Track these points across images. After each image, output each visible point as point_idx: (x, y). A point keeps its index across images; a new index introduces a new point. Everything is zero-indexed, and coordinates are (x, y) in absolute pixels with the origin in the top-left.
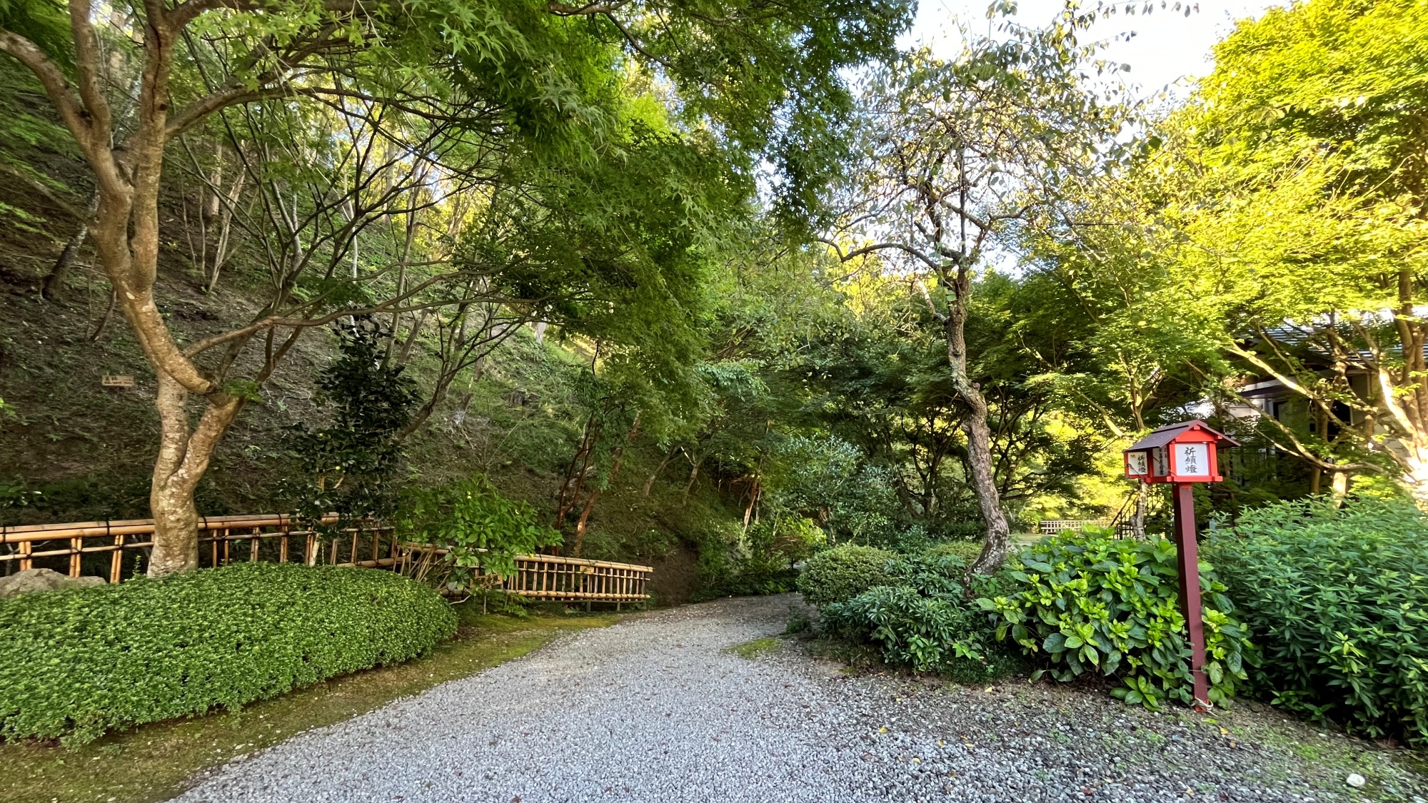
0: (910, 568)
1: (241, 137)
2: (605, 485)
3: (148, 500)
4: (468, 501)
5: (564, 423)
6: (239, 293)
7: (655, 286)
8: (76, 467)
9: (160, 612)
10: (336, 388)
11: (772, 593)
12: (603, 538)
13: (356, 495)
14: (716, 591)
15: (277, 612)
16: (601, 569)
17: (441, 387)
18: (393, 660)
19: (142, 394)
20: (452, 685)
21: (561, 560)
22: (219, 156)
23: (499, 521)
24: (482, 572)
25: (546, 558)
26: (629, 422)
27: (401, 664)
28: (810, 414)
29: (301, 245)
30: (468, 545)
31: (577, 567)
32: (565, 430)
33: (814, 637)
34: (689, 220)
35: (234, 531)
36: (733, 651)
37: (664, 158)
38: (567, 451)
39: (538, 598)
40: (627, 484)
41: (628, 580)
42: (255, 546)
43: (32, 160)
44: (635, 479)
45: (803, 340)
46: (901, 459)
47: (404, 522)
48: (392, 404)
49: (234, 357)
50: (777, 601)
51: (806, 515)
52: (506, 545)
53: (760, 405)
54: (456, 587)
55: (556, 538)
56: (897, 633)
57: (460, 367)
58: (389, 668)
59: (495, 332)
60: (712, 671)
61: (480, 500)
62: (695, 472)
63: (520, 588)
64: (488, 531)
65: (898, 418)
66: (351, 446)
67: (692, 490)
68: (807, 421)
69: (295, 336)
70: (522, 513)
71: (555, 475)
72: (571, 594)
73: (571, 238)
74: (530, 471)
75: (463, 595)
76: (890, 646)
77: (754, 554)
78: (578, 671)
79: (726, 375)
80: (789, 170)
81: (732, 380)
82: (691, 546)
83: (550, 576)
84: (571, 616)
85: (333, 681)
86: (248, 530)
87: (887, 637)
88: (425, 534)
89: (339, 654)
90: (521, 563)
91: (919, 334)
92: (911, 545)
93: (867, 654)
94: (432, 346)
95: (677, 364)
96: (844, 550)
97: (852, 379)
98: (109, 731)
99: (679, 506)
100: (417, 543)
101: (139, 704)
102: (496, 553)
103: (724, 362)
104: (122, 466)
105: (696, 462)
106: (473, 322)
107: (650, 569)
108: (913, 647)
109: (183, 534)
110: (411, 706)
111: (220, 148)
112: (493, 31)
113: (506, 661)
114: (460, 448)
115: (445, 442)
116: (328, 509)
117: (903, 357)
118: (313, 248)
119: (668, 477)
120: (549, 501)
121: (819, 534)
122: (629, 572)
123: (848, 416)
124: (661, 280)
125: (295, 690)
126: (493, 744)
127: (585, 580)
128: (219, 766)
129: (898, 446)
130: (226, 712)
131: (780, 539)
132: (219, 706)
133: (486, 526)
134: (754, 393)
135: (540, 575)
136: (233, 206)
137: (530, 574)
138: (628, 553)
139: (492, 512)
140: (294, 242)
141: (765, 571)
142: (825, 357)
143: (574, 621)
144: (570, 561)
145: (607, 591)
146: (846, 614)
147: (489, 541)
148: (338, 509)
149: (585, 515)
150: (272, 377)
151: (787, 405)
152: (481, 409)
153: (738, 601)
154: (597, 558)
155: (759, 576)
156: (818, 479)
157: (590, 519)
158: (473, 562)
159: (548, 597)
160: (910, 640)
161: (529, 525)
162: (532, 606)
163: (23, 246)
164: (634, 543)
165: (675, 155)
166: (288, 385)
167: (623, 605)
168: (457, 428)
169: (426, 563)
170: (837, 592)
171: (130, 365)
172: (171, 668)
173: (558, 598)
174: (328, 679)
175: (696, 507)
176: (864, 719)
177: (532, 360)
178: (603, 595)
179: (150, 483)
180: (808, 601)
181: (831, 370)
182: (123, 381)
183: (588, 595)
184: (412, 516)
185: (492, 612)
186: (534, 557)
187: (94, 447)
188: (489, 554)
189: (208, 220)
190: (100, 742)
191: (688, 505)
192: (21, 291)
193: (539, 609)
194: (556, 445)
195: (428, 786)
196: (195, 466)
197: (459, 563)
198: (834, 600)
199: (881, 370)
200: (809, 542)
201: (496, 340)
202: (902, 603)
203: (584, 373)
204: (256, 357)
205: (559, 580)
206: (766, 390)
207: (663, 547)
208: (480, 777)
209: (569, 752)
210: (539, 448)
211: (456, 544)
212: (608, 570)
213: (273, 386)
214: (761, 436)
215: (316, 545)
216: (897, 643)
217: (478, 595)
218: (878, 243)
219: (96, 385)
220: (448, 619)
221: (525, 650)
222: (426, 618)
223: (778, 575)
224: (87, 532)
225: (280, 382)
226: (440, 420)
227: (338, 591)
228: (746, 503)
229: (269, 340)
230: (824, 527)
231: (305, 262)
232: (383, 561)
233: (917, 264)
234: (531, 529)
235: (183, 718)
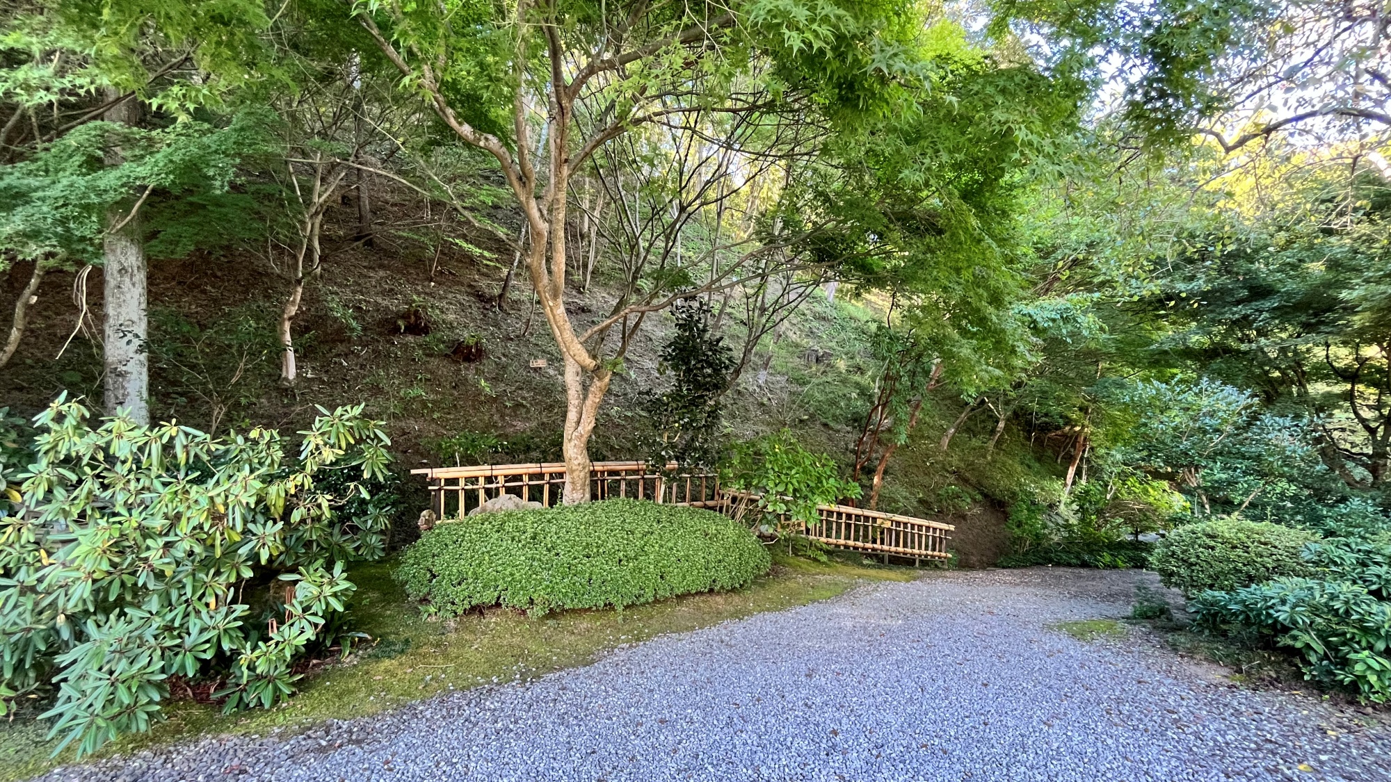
0: (1350, 558)
1: (601, 166)
2: (902, 439)
3: (561, 450)
4: (776, 454)
5: (857, 378)
6: (602, 289)
7: (966, 230)
8: (520, 425)
9: (574, 531)
10: (673, 359)
11: (1107, 567)
12: (900, 492)
13: (689, 447)
14: (1031, 557)
15: (642, 538)
16: (898, 523)
17: (747, 351)
18: (722, 587)
19: (552, 372)
20: (768, 616)
21: (858, 511)
22: (587, 187)
23: (804, 472)
24: (788, 518)
25: (844, 509)
26: (926, 373)
27: (728, 591)
28: (1166, 352)
29: (643, 244)
30: (777, 492)
31: (874, 519)
32: (857, 384)
33: (1179, 628)
34: (1022, 153)
35: (611, 473)
36: (1060, 628)
37: (990, 90)
38: (860, 405)
39: (838, 546)
40: (922, 437)
41: (927, 537)
42: (623, 486)
43: (489, 216)
44: (931, 433)
45: (1159, 262)
46: (1325, 405)
47: (726, 471)
48: (715, 370)
49: (603, 339)
50: (1114, 577)
51: (1157, 475)
52: (810, 495)
53: (1093, 345)
54: (767, 529)
55: (855, 491)
56: (1327, 644)
57: (762, 332)
58: (719, 593)
59: (792, 296)
60: (1035, 646)
61: (786, 453)
62: (1001, 425)
63: (821, 535)
64: (794, 481)
65: (1316, 350)
66: (685, 407)
67: (999, 443)
68: (1160, 361)
69: (640, 319)
70: (823, 466)
71: (849, 429)
72: (869, 545)
73: (866, 194)
74: (825, 425)
75: (772, 537)
76: (1313, 659)
77: (1082, 520)
78: (882, 622)
79: (1046, 314)
80: (1156, 58)
81: (1054, 320)
82: (998, 505)
83: (848, 526)
84: (869, 566)
85: (681, 597)
86: (617, 473)
87: (1308, 646)
88: (742, 481)
89: (684, 577)
90: (821, 512)
91: (1365, 228)
92: (1349, 525)
93: (1269, 662)
94: (738, 315)
95: (991, 309)
96: (1228, 525)
97: (1238, 303)
98: (551, 610)
99: (982, 461)
100: (734, 489)
101: (565, 595)
102: (801, 502)
103: (1044, 301)
104: (543, 424)
105: (1002, 414)
106: (773, 289)
107: (952, 528)
108: (1359, 668)
109: (582, 474)
110: (738, 629)
111: (587, 179)
112: (825, 19)
113: (813, 601)
114: (763, 404)
115: (751, 400)
116: (670, 458)
117: (1334, 265)
118: (651, 245)
119: (968, 430)
120: (844, 454)
121: (1178, 501)
122: (928, 528)
123: (1228, 350)
124: (974, 222)
125: (656, 601)
126: (809, 676)
127: (882, 533)
128: (613, 648)
129: (1318, 388)
130: (613, 609)
131: (1117, 504)
132: (610, 604)
133: (792, 477)
134: (1085, 333)
135: (839, 525)
136: (597, 221)
137: (829, 523)
138: (925, 508)
139: (797, 464)
140: (637, 243)
141: (1097, 541)
142: (1192, 278)
143: (873, 572)
144: (867, 513)
145: (905, 546)
146: (1233, 607)
147: (795, 490)
148: (677, 459)
149: (881, 469)
150: (626, 354)
151: (1131, 344)
152: (779, 369)
153: (1060, 571)
154: (892, 512)
155: (1088, 545)
156: (1178, 433)
157: (885, 472)
158: (781, 508)
159: (846, 547)
160: (1352, 656)
161: (830, 477)
162: (832, 553)
163: (487, 276)
164: (932, 498)
165: (1001, 83)
166: (636, 358)
167: (921, 561)
168: (760, 387)
169: (743, 506)
170: (1216, 577)
171: (544, 351)
172: (582, 572)
173: (856, 548)
174: (677, 596)
175: (1004, 464)
176: (1269, 746)
177: (824, 319)
178: (901, 549)
179: (562, 436)
180: (1168, 584)
181: (1204, 295)
182: (541, 363)
183: (886, 547)
184: (731, 465)
185: (797, 555)
186: (834, 508)
187: (528, 411)
188: (795, 502)
189: (582, 236)
190: (547, 617)
191: (994, 461)
192: (488, 306)
193: (838, 556)
194: (849, 399)
195: (758, 700)
196: (588, 425)
197: (770, 508)
198: (1211, 587)
199: (1291, 285)
200: (1163, 511)
201: (793, 304)
202: (1337, 605)
203: (879, 328)
204: (615, 338)
205: (857, 531)
206: (1101, 329)
207: (966, 505)
208: (800, 703)
209: (880, 699)
210: (833, 403)
211: (767, 492)
212: (905, 524)
213: (627, 360)
214: (1091, 382)
215: (663, 487)
216: (1326, 657)
217: (785, 540)
218: (1291, 115)
219: (527, 367)
220: (760, 557)
221: (829, 594)
222: (746, 555)
223: (1116, 547)
224: (531, 471)
225: (631, 356)
226: (747, 380)
227: (681, 525)
228: (1069, 459)
229: (624, 324)
230: (1188, 492)
231: (645, 258)
232: (710, 503)
233: (1365, 128)
234: (832, 481)
235: (590, 608)
